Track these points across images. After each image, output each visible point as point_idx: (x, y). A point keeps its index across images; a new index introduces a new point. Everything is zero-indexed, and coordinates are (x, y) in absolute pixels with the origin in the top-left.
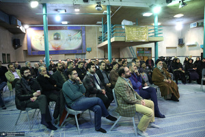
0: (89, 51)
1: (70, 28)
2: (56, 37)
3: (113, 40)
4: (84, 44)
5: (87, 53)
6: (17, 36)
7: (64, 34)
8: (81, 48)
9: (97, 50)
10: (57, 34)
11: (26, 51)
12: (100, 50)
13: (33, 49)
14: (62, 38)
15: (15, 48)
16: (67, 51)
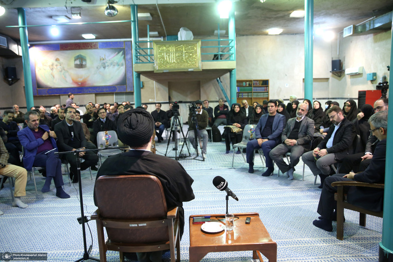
2: (78, 62)
4: (129, 75)
7: (92, 56)
8: (124, 82)
9: (155, 85)
10: (81, 58)
13: (39, 85)
14: (88, 63)
15: (11, 84)
16: (99, 87)
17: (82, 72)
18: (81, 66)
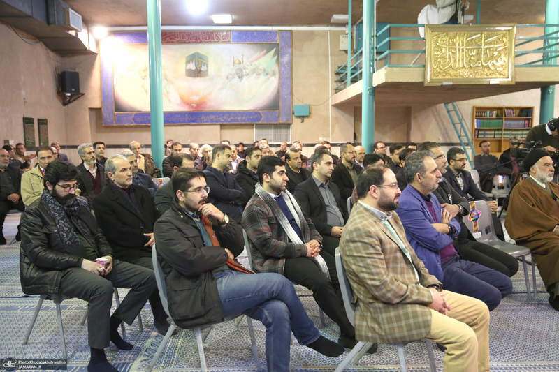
0: (302, 118)
1: (243, 38)
2: (192, 66)
3: (380, 77)
4: (284, 93)
5: (296, 122)
6: (69, 64)
7: (220, 56)
8: (274, 105)
9: (331, 112)
10: (197, 58)
11: (97, 112)
12: (339, 114)
13: (118, 107)
14: (212, 68)
15: (65, 102)
16: (229, 113)
17: (198, 85)
18: (197, 73)
